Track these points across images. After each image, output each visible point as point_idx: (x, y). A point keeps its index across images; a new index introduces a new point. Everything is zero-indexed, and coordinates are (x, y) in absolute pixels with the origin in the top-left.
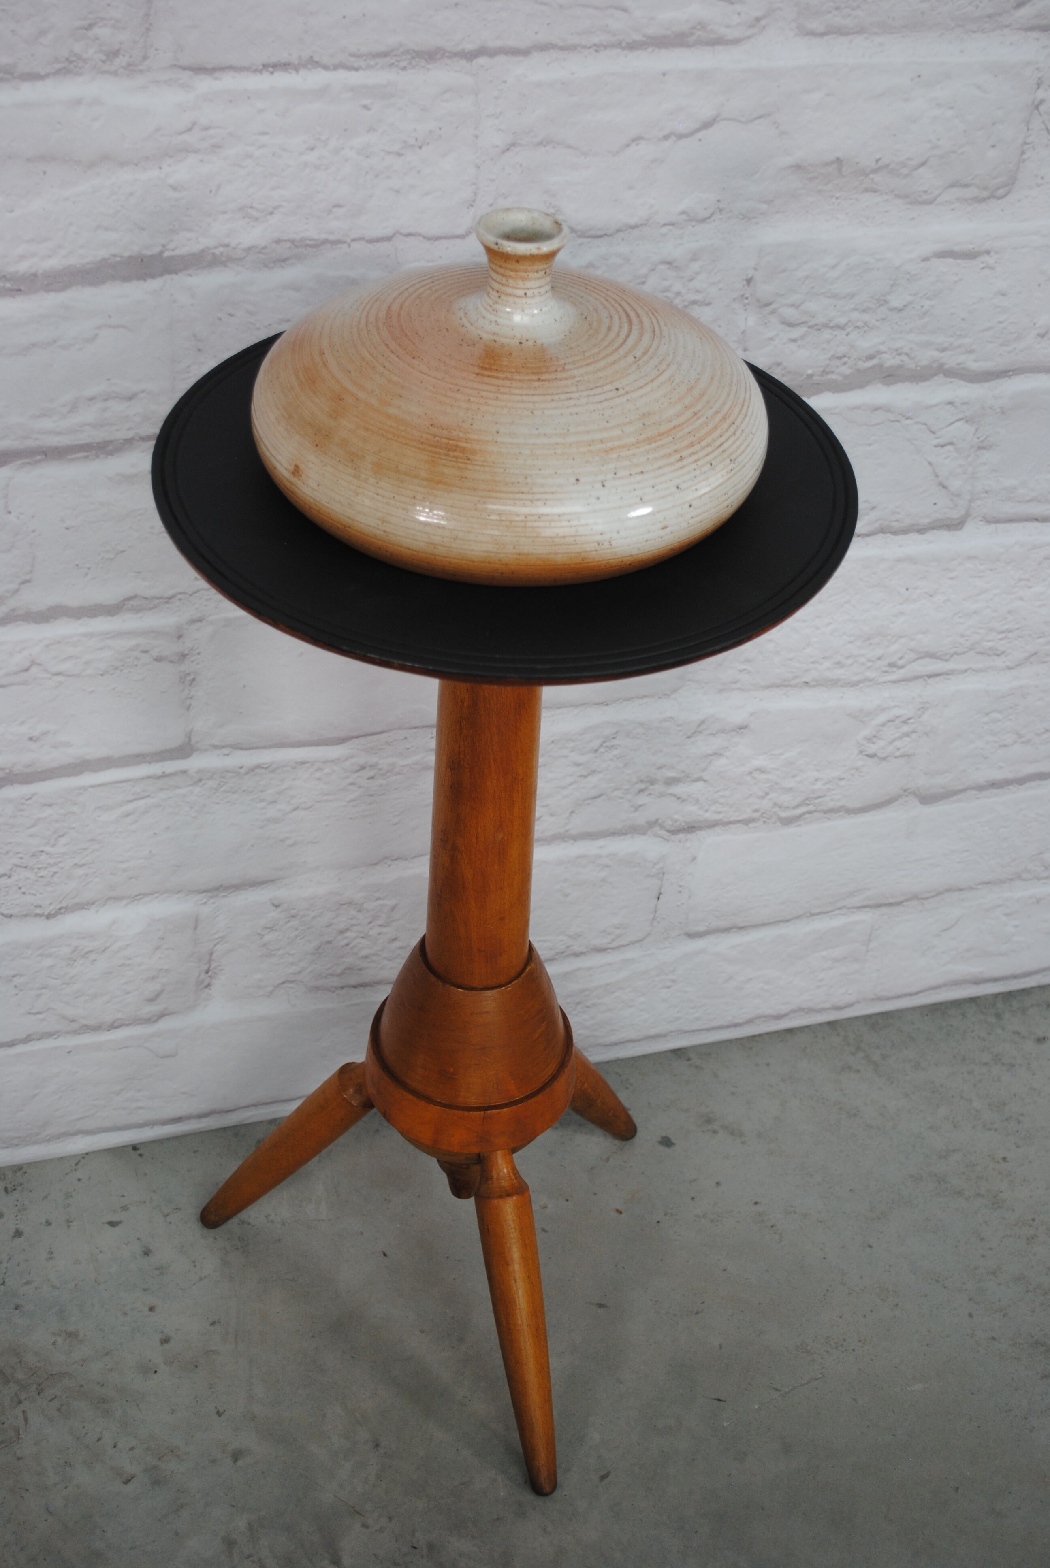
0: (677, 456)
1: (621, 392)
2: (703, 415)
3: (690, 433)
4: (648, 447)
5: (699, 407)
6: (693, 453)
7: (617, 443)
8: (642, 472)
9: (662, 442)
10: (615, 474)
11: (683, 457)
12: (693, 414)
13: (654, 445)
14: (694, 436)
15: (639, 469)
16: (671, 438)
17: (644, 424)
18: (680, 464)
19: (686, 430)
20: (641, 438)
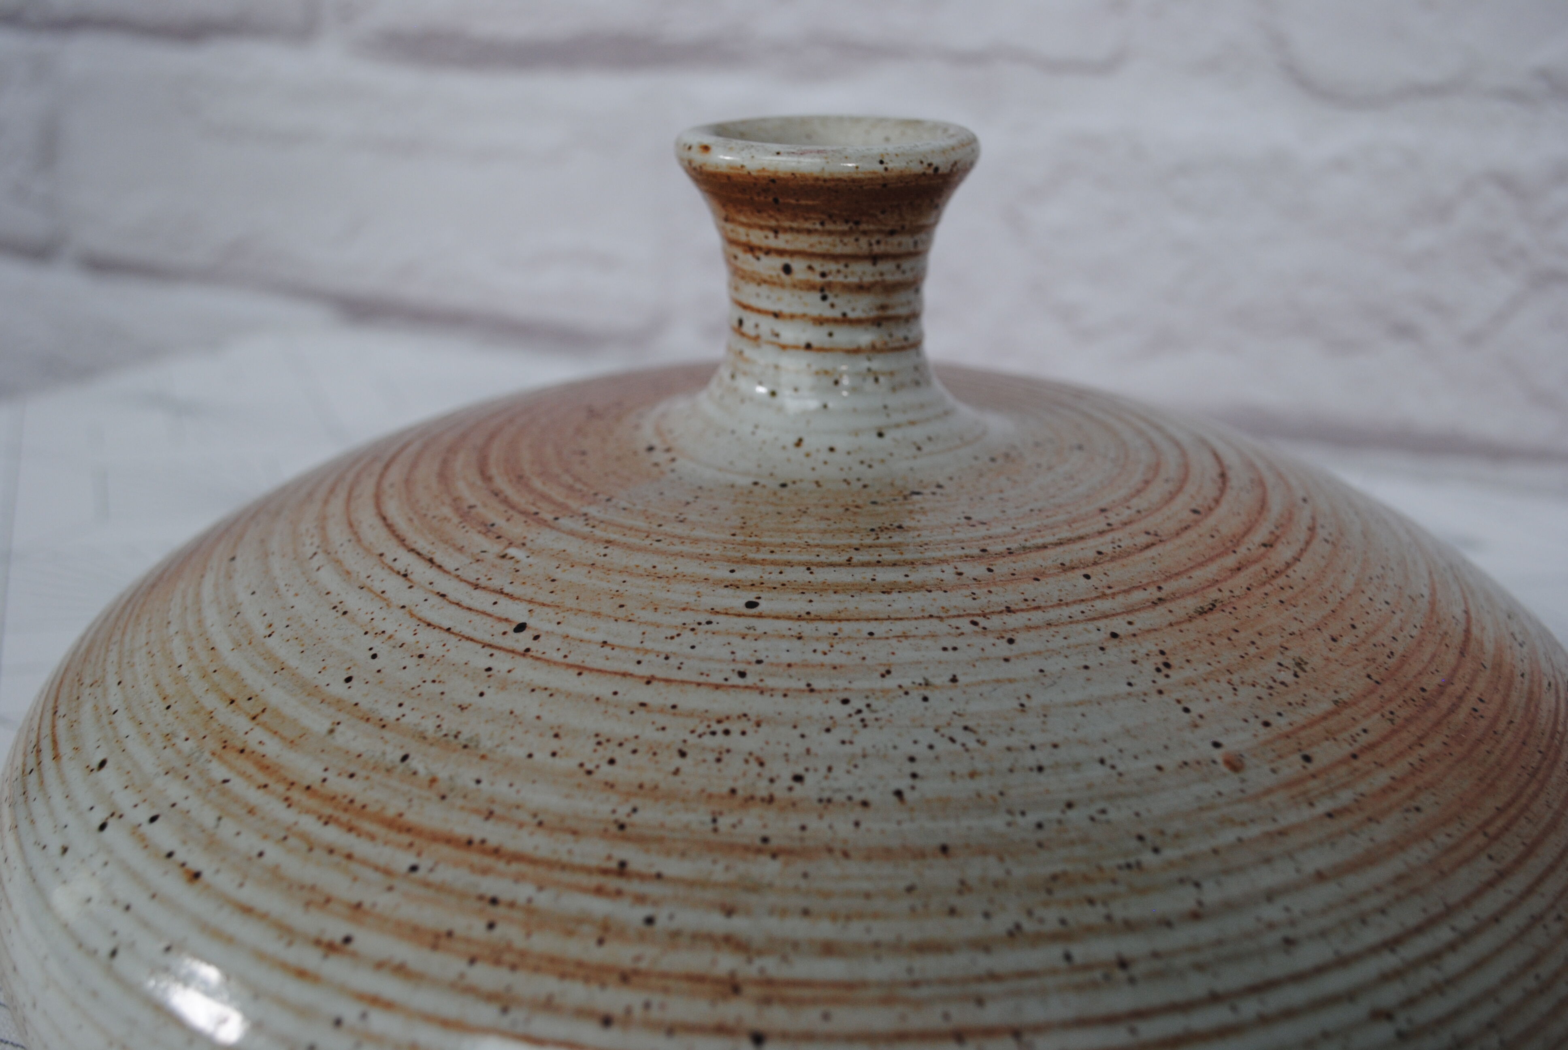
0: (336, 929)
1: (523, 640)
2: (640, 899)
3: (494, 901)
4: (310, 824)
5: (672, 867)
6: (401, 970)
7: (272, 748)
8: (197, 876)
9: (361, 847)
10: (153, 819)
11: (351, 947)
12: (613, 865)
13: (332, 834)
14: (491, 926)
15: (197, 861)
16: (406, 859)
17: (405, 758)
18: (311, 959)
19: (490, 886)
20: (338, 785)
